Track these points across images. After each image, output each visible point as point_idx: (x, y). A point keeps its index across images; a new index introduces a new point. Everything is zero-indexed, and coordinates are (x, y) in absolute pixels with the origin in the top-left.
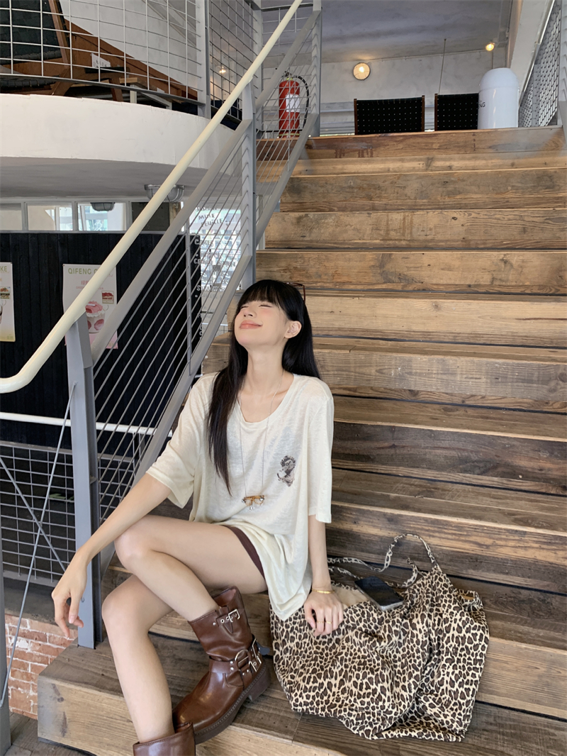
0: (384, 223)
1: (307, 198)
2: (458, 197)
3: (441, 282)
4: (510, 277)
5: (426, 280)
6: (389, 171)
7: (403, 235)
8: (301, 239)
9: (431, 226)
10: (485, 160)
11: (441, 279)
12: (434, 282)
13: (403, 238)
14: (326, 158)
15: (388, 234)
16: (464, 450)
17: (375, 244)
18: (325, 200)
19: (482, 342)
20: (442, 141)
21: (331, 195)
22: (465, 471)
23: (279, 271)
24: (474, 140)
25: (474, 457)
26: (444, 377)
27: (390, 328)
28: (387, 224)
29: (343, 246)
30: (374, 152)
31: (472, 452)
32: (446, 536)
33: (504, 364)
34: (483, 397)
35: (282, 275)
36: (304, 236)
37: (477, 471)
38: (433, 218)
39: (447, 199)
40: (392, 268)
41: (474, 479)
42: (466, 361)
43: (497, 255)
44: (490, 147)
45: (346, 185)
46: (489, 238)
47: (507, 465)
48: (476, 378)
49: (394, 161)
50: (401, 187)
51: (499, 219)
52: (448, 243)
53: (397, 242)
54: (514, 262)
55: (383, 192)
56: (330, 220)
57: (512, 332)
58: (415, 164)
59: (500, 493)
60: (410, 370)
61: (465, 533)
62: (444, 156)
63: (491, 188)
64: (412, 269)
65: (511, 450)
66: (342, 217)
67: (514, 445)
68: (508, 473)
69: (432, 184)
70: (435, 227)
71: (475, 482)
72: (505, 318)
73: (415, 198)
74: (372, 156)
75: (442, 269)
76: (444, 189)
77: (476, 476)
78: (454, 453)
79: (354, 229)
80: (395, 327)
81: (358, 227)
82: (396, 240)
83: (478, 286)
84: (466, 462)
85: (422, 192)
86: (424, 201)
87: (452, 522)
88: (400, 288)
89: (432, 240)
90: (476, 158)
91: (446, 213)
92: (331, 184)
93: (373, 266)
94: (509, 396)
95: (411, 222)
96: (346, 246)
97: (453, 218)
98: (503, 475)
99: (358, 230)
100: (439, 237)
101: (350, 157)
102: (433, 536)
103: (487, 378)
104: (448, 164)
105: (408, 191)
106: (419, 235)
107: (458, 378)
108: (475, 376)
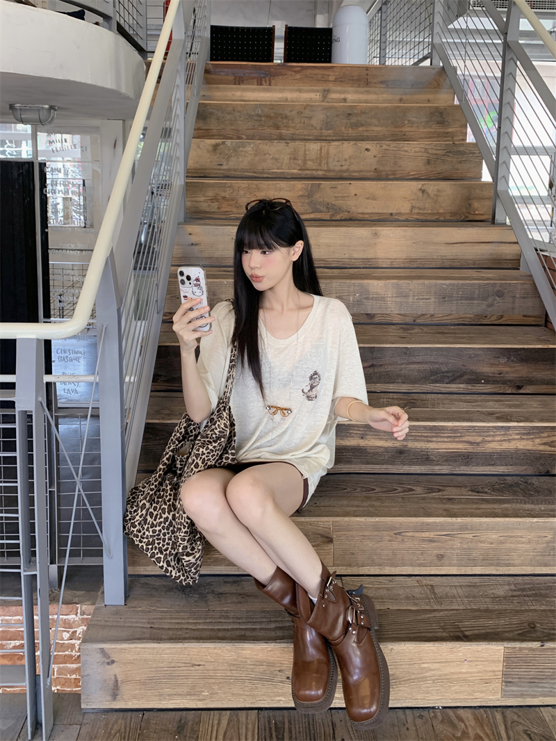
0: (301, 153)
1: (213, 125)
2: (361, 129)
3: (366, 211)
4: (427, 206)
5: (353, 209)
6: (287, 100)
7: (320, 165)
8: (218, 167)
9: (347, 157)
10: (376, 94)
11: (366, 208)
12: (360, 211)
13: (319, 168)
14: (224, 84)
15: (305, 164)
16: (435, 363)
17: (293, 174)
18: (233, 128)
19: (416, 266)
20: (337, 73)
21: (238, 122)
22: (436, 381)
23: (205, 201)
24: (367, 75)
25: (444, 368)
26: (398, 299)
27: (333, 256)
28: (305, 153)
29: (262, 176)
30: (272, 81)
31: (442, 364)
32: (442, 439)
33: (450, 285)
34: (432, 316)
35: (209, 206)
36: (221, 165)
37: (447, 380)
38: (348, 148)
39: (350, 131)
40: (320, 197)
41: (443, 387)
42: (418, 284)
43: (415, 186)
44: (381, 82)
45: (254, 113)
46: (398, 169)
47: (472, 372)
48: (426, 299)
49: (292, 91)
50: (307, 118)
51: (407, 151)
52: (362, 173)
53: (314, 172)
54: (430, 192)
55: (290, 122)
56: (249, 149)
57: (442, 256)
58: (312, 95)
59: (468, 397)
60: (367, 296)
61: (459, 435)
62: (339, 88)
63: (390, 122)
64: (340, 198)
65: (475, 359)
66: (261, 146)
67: (478, 355)
68: (473, 379)
69: (337, 116)
70: (350, 157)
71: (444, 390)
72: (436, 243)
73: (321, 129)
74: (270, 85)
75: (367, 198)
76: (348, 121)
77: (445, 385)
78: (427, 367)
79: (273, 158)
80: (337, 256)
81: (277, 156)
82: (313, 170)
83: (399, 214)
84: (437, 374)
85: (327, 123)
86: (330, 132)
87: (448, 426)
88: (327, 217)
89: (347, 170)
90: (368, 92)
91: (359, 145)
92: (240, 112)
93: (302, 196)
94: (454, 312)
95: (328, 153)
96: (266, 176)
97: (367, 149)
98: (469, 382)
99: (276, 159)
100: (353, 168)
101: (249, 84)
102: (431, 441)
103: (435, 298)
104: (343, 96)
105: (314, 122)
106: (334, 165)
107: (411, 300)
108: (425, 297)
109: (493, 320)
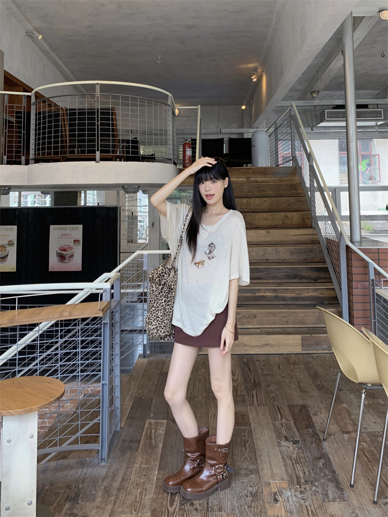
2: (263, 193)
4: (288, 222)
5: (258, 224)
7: (247, 207)
9: (257, 204)
10: (269, 177)
12: (261, 224)
15: (241, 207)
16: (287, 272)
20: (253, 171)
22: (289, 279)
24: (266, 171)
25: (291, 274)
26: (277, 254)
28: (241, 203)
32: (289, 293)
37: (292, 278)
38: (257, 201)
39: (259, 194)
41: (291, 281)
42: (283, 248)
43: (283, 214)
44: (271, 174)
46: (278, 208)
47: (300, 275)
48: (286, 254)
51: (281, 201)
52: (264, 210)
54: (289, 216)
57: (293, 240)
58: (243, 179)
59: (299, 283)
60: (266, 252)
62: (254, 176)
63: (275, 189)
64: (252, 220)
68: (300, 278)
72: (290, 235)
73: (247, 194)
75: (264, 220)
76: (258, 190)
78: (285, 274)
80: (255, 240)
84: (289, 276)
85: (249, 191)
86: (250, 194)
88: (249, 227)
89: (257, 209)
90: (266, 177)
91: (262, 199)
94: (296, 258)
95: (250, 202)
97: (265, 201)
100: (260, 208)
102: (285, 294)
103: (289, 253)
104: (255, 179)
105: (244, 190)
106: (253, 207)
109: (310, 260)
